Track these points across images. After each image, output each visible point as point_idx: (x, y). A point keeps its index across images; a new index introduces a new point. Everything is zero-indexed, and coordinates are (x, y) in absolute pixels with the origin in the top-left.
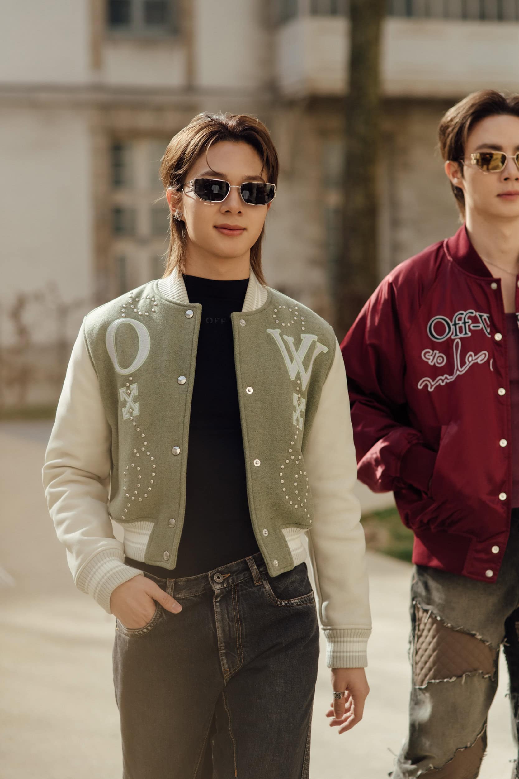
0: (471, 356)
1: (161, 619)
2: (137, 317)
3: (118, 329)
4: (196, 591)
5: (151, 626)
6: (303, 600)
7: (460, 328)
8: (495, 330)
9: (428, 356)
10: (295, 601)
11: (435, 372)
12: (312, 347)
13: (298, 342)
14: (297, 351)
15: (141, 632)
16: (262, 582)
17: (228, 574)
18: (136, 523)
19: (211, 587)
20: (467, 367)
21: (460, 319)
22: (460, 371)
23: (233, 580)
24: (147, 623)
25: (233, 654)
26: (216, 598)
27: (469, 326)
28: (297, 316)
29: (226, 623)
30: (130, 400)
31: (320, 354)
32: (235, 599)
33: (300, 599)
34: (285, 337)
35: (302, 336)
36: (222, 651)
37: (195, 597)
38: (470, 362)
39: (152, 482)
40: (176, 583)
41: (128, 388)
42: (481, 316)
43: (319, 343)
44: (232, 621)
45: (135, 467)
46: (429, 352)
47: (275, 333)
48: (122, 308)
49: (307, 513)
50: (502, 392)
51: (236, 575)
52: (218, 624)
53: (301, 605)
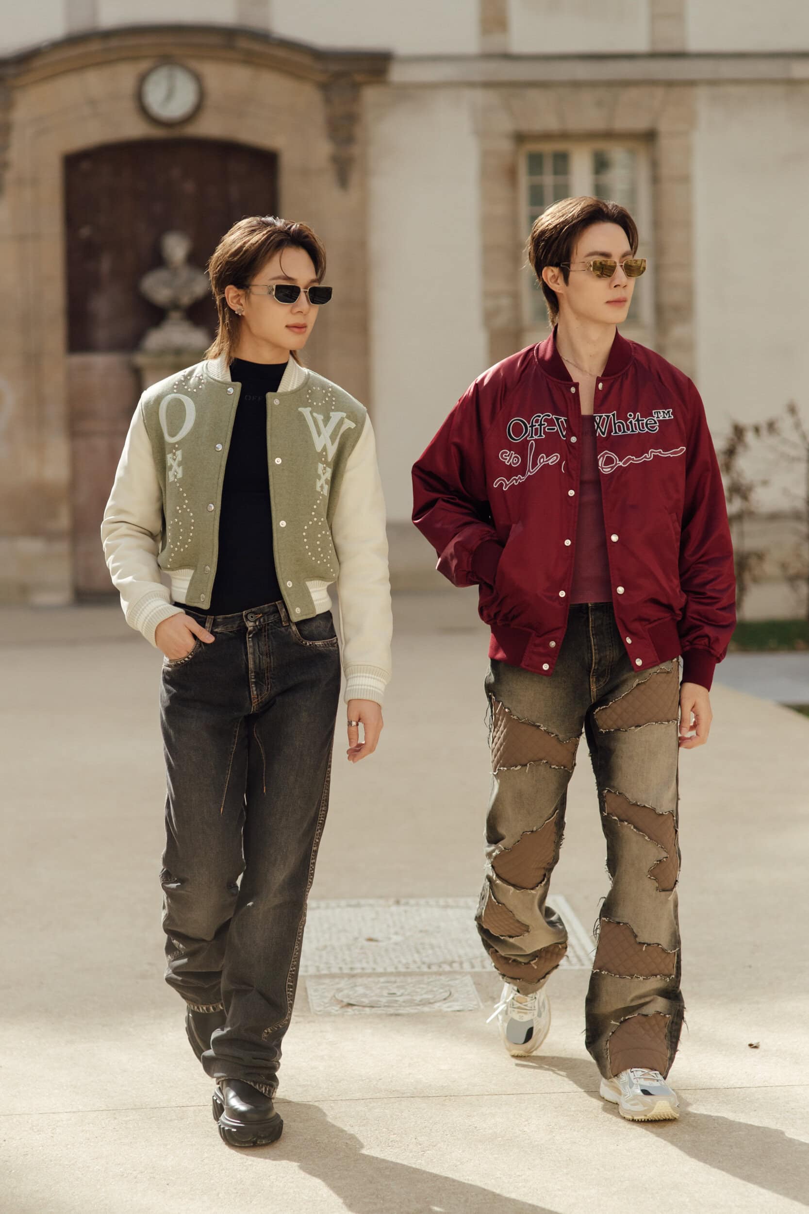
0: (543, 457)
1: (200, 649)
2: (186, 393)
3: (169, 403)
4: (232, 627)
5: (191, 655)
6: (326, 643)
7: (536, 429)
8: (570, 432)
9: (505, 456)
10: (319, 643)
11: (510, 472)
12: (341, 423)
13: (327, 419)
14: (325, 426)
15: (183, 661)
16: (289, 623)
17: (260, 614)
18: (180, 571)
19: (245, 624)
20: (537, 468)
21: (537, 421)
22: (531, 472)
23: (264, 619)
24: (188, 653)
25: (262, 684)
26: (249, 634)
27: (544, 428)
28: (329, 397)
29: (257, 655)
30: (175, 464)
31: (347, 429)
32: (265, 636)
33: (323, 642)
34: (315, 414)
35: (332, 414)
36: (252, 680)
37: (231, 632)
38: (541, 464)
39: (191, 534)
40: (215, 620)
41: (174, 454)
42: (558, 419)
43: (348, 420)
44: (262, 654)
45: (178, 523)
46: (507, 453)
47: (306, 411)
48: (175, 384)
49: (330, 568)
50: (571, 493)
51: (267, 616)
52: (250, 656)
53: (323, 647)
